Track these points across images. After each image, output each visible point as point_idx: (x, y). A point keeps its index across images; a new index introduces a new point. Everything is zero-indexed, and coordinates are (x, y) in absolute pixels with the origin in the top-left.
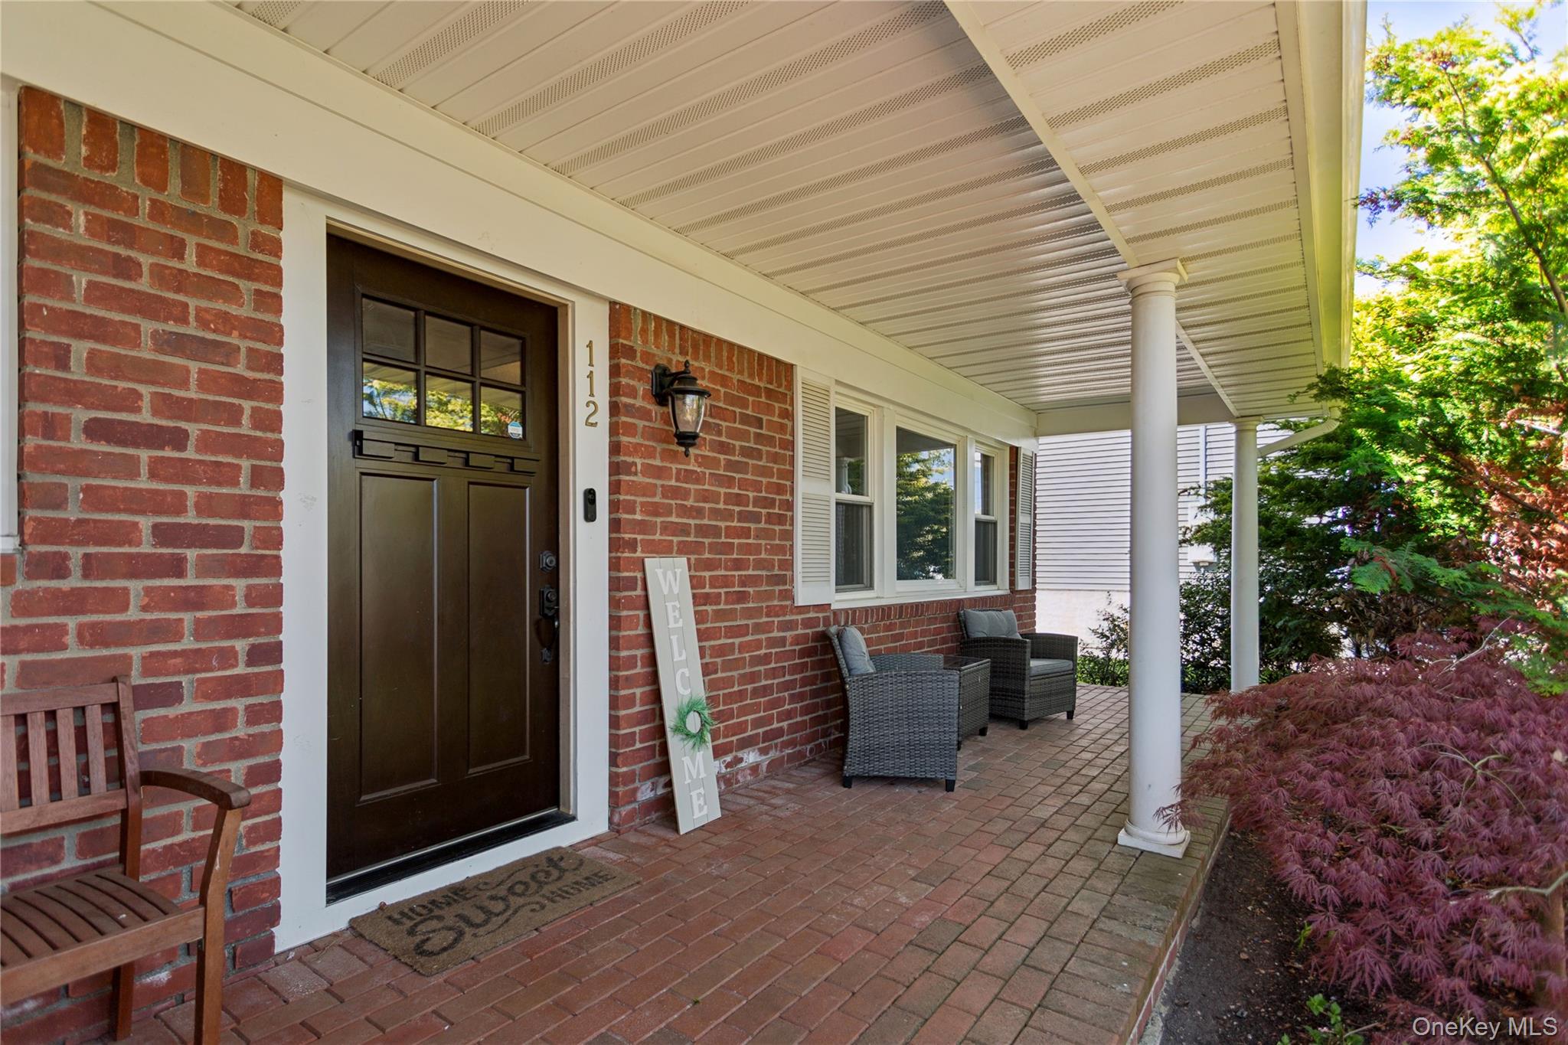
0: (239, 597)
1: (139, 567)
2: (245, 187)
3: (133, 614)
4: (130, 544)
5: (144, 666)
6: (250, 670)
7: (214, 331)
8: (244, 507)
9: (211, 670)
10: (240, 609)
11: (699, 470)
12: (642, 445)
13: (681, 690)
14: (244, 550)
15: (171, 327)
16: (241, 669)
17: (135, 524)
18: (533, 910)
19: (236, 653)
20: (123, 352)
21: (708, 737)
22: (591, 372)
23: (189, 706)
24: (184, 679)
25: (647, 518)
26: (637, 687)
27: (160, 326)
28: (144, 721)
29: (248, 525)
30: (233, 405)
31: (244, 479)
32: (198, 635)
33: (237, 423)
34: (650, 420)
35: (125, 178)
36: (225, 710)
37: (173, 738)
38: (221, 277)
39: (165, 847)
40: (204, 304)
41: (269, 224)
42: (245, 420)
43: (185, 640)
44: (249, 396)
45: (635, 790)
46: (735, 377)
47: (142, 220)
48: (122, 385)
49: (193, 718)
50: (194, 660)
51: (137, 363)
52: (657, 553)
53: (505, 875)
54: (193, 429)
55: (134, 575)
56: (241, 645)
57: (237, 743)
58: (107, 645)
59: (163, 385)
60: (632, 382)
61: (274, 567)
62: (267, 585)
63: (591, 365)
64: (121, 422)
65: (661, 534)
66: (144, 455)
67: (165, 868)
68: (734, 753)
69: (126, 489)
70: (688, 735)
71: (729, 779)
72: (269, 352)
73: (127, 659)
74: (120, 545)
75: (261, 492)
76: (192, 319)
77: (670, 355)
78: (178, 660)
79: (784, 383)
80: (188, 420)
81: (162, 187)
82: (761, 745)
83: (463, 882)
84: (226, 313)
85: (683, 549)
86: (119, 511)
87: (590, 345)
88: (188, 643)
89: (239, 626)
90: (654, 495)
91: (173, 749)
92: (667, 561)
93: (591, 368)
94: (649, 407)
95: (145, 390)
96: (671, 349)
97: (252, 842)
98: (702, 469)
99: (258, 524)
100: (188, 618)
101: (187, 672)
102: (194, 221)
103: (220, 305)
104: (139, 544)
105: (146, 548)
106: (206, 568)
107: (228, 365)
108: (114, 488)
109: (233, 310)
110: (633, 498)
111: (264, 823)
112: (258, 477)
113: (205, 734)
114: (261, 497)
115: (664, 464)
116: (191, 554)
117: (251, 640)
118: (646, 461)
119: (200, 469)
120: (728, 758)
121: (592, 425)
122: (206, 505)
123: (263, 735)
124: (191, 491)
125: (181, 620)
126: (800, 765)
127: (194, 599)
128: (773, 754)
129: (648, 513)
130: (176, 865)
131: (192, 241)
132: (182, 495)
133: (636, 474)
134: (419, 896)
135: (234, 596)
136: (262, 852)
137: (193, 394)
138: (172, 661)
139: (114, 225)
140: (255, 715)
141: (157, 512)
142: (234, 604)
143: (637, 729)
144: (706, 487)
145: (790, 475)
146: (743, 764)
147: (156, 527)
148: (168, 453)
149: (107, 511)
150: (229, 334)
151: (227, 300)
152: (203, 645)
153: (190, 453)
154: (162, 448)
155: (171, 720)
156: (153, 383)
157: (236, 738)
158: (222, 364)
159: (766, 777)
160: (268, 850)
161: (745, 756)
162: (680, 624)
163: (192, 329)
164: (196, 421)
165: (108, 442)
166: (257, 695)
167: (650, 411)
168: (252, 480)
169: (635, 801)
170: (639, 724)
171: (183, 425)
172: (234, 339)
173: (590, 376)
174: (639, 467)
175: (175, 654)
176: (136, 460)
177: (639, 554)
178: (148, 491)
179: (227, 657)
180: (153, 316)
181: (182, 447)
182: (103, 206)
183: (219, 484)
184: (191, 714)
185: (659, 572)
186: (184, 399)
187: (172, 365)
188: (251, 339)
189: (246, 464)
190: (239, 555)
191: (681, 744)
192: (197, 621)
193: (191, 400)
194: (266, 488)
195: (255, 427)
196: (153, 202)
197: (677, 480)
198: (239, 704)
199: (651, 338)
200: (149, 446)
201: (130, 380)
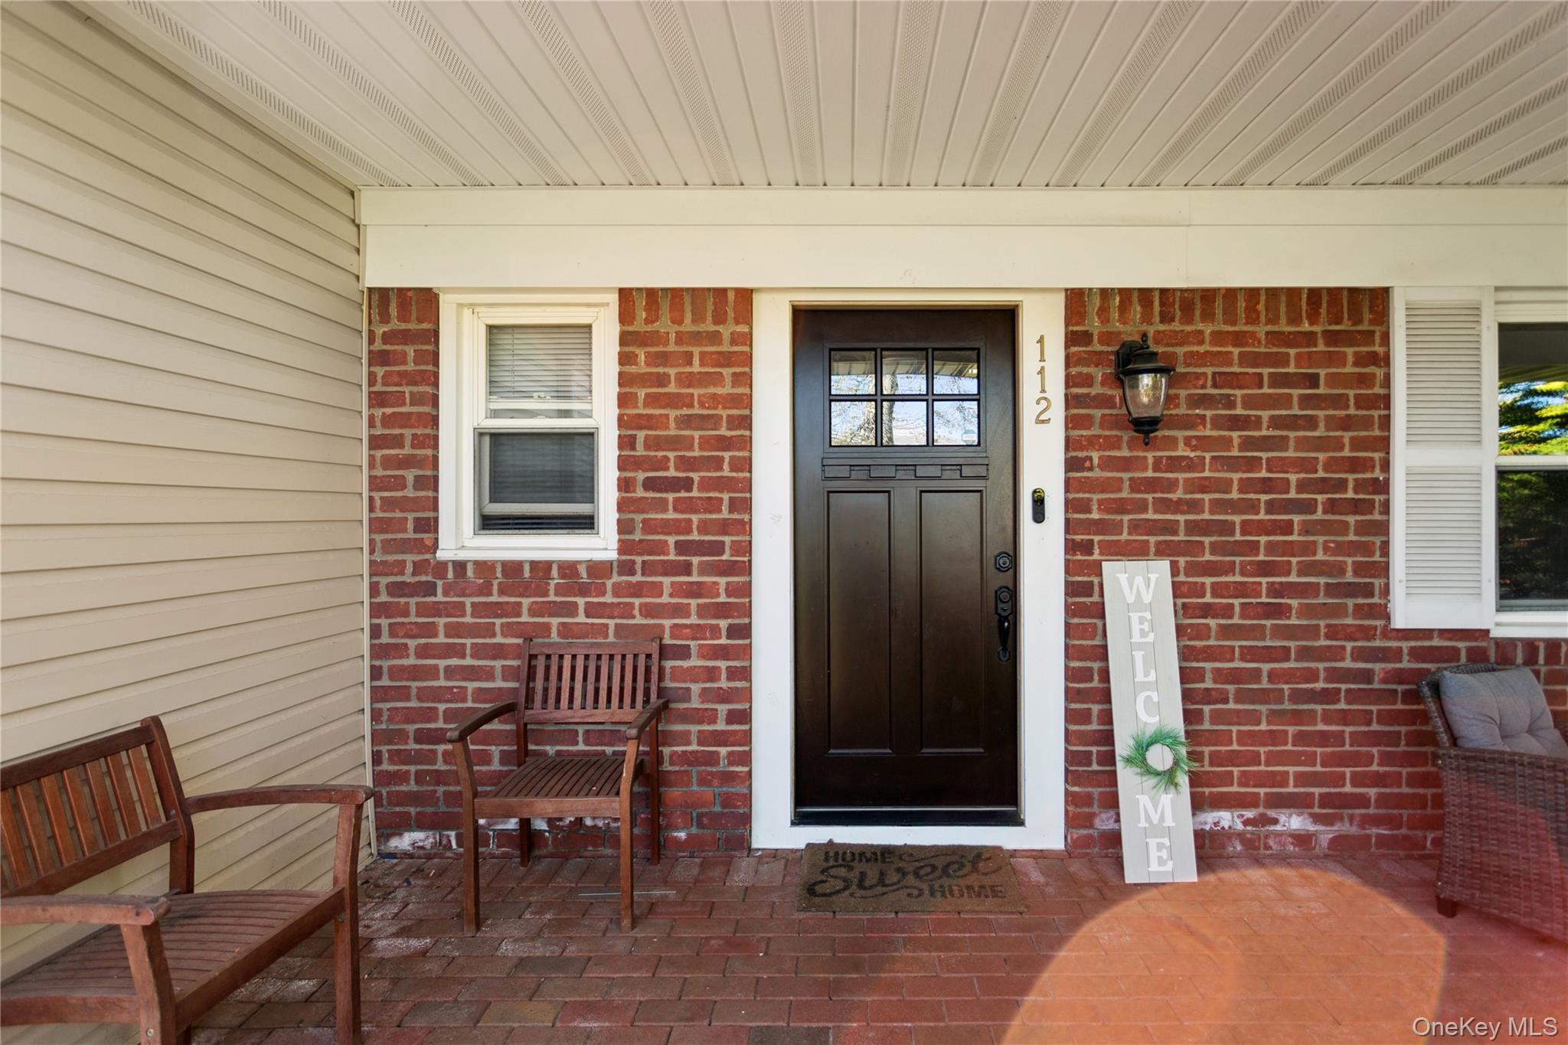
0: (722, 591)
1: (670, 569)
2: (726, 302)
3: (665, 599)
4: (664, 554)
5: (671, 632)
6: (730, 642)
7: (708, 408)
8: (725, 527)
9: (705, 639)
10: (723, 599)
11: (1192, 455)
12: (1100, 436)
13: (1143, 716)
14: (724, 558)
15: (685, 411)
16: (723, 641)
17: (666, 541)
18: (909, 895)
19: (720, 629)
20: (661, 433)
21: (1183, 780)
22: (1043, 368)
23: (694, 662)
24: (693, 644)
25: (1106, 517)
26: (1093, 703)
27: (679, 412)
28: (671, 668)
29: (727, 539)
30: (718, 456)
31: (725, 507)
32: (700, 615)
33: (721, 469)
34: (1113, 407)
35: (664, 325)
36: (714, 667)
37: (685, 682)
38: (712, 370)
39: (682, 751)
40: (702, 391)
41: (742, 323)
42: (726, 466)
43: (692, 618)
44: (727, 449)
45: (1093, 815)
46: (1261, 330)
47: (672, 347)
48: (660, 454)
49: (697, 670)
50: (697, 631)
51: (667, 439)
52: (1122, 555)
53: (932, 854)
54: (696, 476)
55: (665, 574)
56: (723, 624)
57: (721, 691)
58: (653, 617)
59: (680, 450)
60: (1085, 370)
61: (747, 569)
62: (739, 582)
63: (1042, 360)
64: (659, 478)
65: (1130, 533)
66: (671, 497)
67: (682, 766)
68: (1261, 810)
69: (662, 519)
70: (1149, 771)
71: (1251, 841)
72: (740, 415)
73: (662, 626)
74: (659, 555)
75: (736, 516)
76: (696, 404)
77: (1145, 327)
78: (688, 631)
79: (1367, 315)
80: (693, 470)
81: (680, 322)
82: (1317, 810)
83: (901, 846)
84: (715, 394)
85: (1162, 551)
86: (658, 533)
87: (1041, 341)
88: (693, 620)
89: (722, 610)
90: (1120, 490)
91: (686, 688)
92: (1138, 566)
93: (1042, 364)
94: (1110, 392)
95: (671, 455)
96: (1147, 318)
97: (730, 764)
98: (1199, 453)
99: (735, 538)
100: (693, 603)
101: (694, 639)
102: (696, 338)
103: (712, 390)
104: (668, 555)
105: (672, 557)
106: (705, 569)
107: (715, 429)
108: (656, 519)
109: (719, 391)
110: (1087, 495)
111: (739, 751)
112: (734, 505)
113: (703, 682)
114: (735, 519)
115: (1135, 454)
116: (695, 560)
117: (730, 621)
118: (1107, 453)
119: (699, 502)
120: (1249, 814)
121: (1043, 422)
122: (704, 528)
123: (737, 688)
124: (695, 518)
125: (689, 604)
126: (1410, 857)
127: (696, 590)
128: (1343, 828)
129: (1109, 511)
130: (689, 765)
131: (696, 351)
132: (690, 521)
133: (1091, 469)
134: (854, 845)
135: (718, 589)
136: (737, 772)
137: (697, 453)
138: (685, 631)
139: (658, 355)
140: (733, 674)
141: (678, 533)
142: (718, 595)
143: (1094, 749)
144: (1207, 474)
145: (1384, 443)
146: (1278, 828)
147: (677, 543)
148: (683, 494)
149: (653, 534)
150: (716, 408)
151: (715, 385)
152: (702, 622)
153: (695, 493)
154: (679, 491)
155: (684, 669)
156: (675, 450)
157: (721, 688)
158: (712, 429)
159: (1326, 856)
160: (741, 772)
161: (1283, 818)
162: (1151, 638)
163: (697, 410)
164: (697, 471)
165: (653, 491)
166: (733, 660)
167: (1112, 397)
168: (730, 508)
169: (1091, 826)
170: (1096, 743)
171: (691, 474)
172: (719, 411)
173: (1041, 372)
174: (1096, 461)
175: (686, 626)
176: (665, 500)
177: (1096, 556)
178: (673, 520)
179: (715, 631)
180: (675, 407)
181: (690, 490)
182: (652, 345)
183: (710, 512)
184: (695, 667)
185: (1123, 578)
186: (691, 457)
187: (685, 436)
188: (729, 408)
189: (726, 496)
190: (722, 561)
191: (1138, 779)
192: (698, 605)
193: (695, 458)
194: (738, 513)
195: (732, 470)
196: (677, 333)
197: (1155, 470)
198: (723, 665)
199: (1115, 315)
200: (674, 490)
201: (663, 450)
